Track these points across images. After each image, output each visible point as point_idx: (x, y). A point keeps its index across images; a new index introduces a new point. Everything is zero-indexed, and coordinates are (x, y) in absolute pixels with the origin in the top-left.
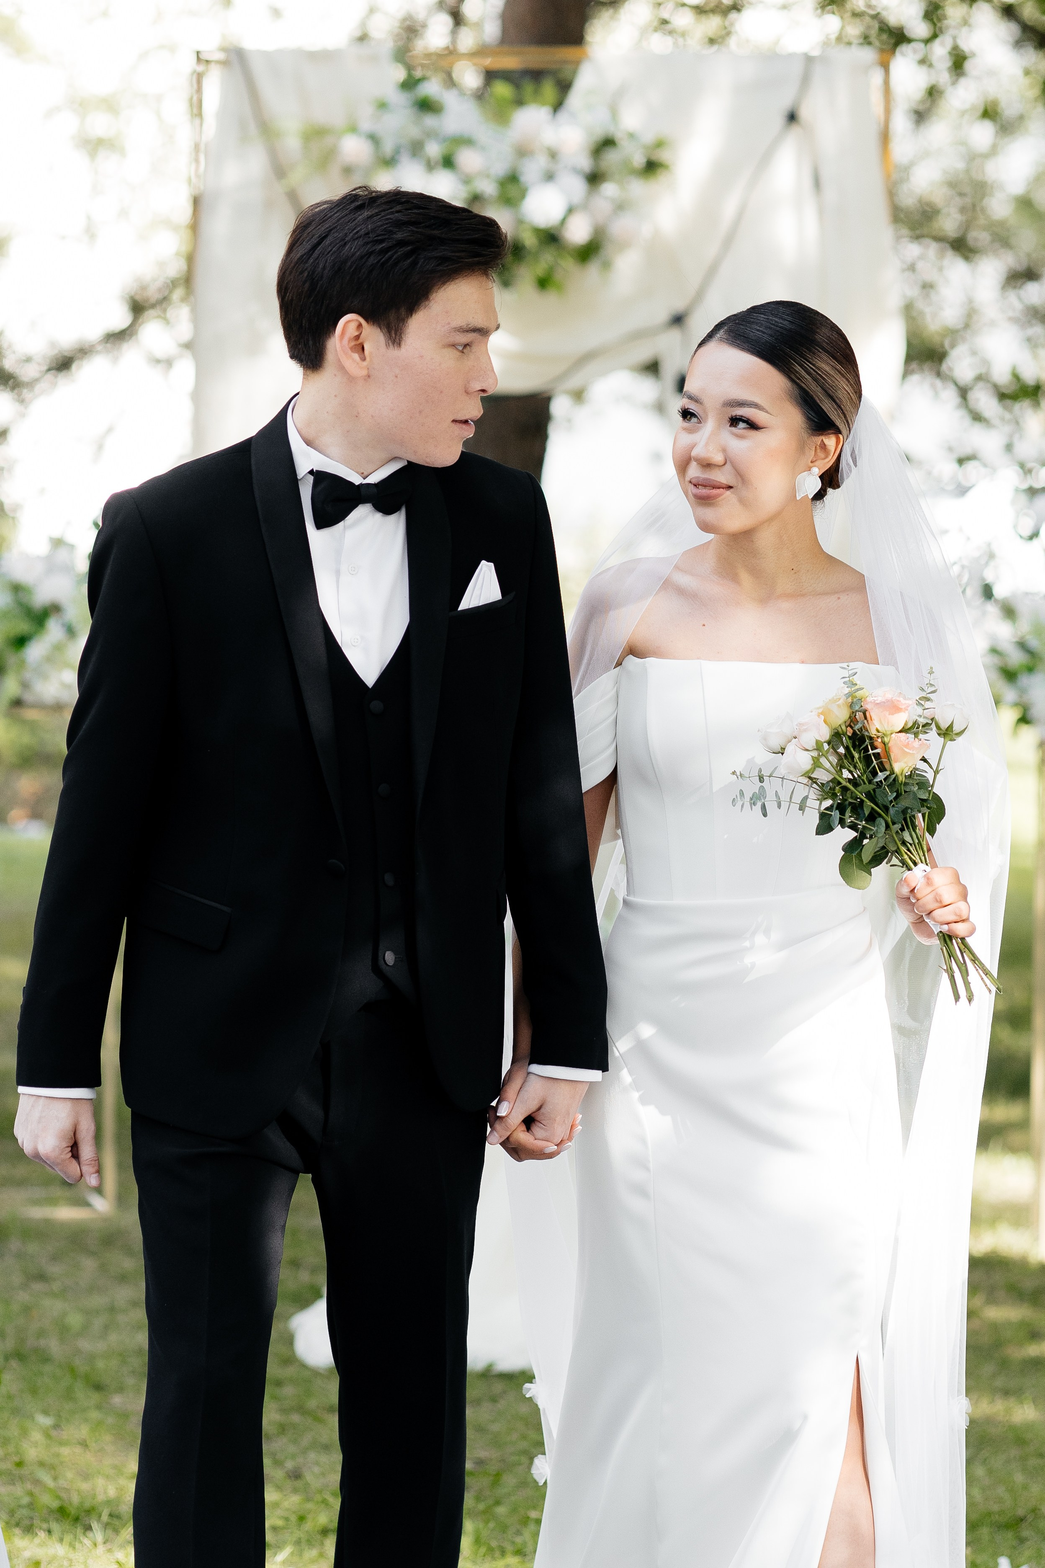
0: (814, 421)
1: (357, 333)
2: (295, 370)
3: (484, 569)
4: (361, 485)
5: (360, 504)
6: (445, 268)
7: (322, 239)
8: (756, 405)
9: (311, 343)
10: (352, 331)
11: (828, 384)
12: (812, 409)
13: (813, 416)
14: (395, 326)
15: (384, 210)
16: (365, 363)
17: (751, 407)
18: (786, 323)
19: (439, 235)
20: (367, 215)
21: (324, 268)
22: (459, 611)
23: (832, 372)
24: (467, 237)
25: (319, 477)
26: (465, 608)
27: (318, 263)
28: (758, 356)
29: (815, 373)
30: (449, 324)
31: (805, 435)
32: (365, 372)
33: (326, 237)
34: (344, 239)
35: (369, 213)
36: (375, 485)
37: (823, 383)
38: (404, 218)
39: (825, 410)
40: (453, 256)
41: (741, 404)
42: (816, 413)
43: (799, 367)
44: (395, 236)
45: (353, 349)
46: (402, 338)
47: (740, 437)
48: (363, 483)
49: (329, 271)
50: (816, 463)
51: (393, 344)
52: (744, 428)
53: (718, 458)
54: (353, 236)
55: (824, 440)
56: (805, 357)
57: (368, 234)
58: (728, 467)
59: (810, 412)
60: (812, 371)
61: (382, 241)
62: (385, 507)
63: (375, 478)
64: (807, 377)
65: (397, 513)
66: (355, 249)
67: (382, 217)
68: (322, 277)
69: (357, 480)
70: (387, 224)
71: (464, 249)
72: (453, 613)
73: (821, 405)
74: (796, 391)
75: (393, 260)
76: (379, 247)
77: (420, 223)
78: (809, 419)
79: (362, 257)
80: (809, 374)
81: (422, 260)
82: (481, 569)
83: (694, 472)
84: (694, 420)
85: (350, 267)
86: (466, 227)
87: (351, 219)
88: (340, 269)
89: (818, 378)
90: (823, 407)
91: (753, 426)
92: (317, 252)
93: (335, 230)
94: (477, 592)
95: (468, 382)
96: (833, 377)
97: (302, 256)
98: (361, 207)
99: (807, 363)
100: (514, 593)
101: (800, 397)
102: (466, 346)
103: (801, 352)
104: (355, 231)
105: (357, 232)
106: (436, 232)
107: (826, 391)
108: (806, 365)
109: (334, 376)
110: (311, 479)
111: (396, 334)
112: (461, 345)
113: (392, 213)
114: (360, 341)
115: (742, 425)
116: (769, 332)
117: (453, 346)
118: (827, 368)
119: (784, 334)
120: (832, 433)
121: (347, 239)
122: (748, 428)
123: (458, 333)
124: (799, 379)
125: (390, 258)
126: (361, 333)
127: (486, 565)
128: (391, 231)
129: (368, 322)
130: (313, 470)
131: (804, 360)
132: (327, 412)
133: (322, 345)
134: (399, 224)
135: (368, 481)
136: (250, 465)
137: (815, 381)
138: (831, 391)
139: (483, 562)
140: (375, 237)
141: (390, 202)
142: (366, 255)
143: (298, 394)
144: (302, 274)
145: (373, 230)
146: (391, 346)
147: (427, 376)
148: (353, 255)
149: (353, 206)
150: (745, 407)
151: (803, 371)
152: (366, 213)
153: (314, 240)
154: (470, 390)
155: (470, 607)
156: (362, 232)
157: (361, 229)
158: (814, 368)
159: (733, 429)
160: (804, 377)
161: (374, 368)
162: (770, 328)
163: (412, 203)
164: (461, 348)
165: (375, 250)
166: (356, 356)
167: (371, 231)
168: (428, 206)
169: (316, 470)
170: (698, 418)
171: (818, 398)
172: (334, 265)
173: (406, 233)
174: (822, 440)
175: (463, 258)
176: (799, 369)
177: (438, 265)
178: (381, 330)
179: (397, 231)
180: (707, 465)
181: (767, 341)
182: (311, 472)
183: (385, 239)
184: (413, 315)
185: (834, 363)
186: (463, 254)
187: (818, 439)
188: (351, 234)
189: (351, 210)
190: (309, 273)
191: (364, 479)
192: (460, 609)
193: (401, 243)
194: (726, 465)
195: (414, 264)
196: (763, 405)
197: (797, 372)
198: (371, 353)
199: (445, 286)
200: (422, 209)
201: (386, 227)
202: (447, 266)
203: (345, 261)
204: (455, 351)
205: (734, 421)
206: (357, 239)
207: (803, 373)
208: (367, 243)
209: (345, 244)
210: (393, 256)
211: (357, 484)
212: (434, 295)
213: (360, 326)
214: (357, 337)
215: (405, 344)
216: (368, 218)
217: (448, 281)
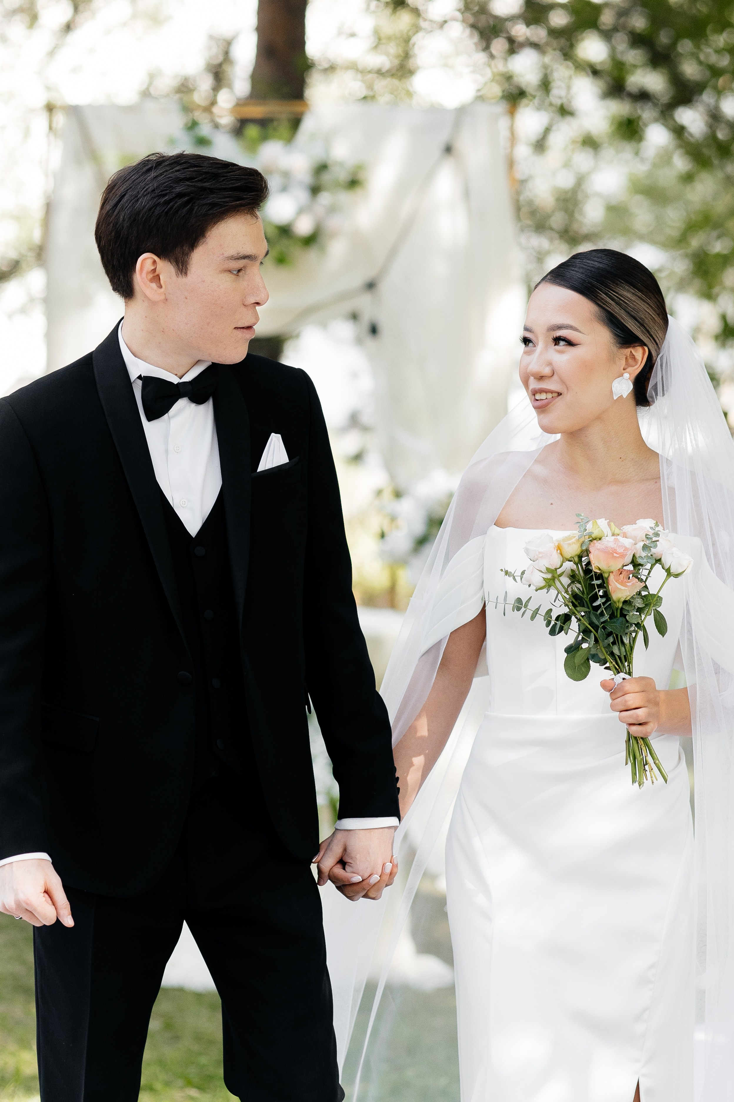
0: (620, 337)
1: (153, 268)
2: (117, 300)
3: (274, 439)
4: (179, 384)
5: (180, 398)
6: (214, 212)
7: (123, 196)
8: (571, 327)
9: (121, 277)
10: (149, 266)
11: (630, 307)
12: (618, 328)
13: (619, 332)
14: (181, 260)
15: (167, 171)
16: (162, 290)
17: (567, 329)
18: (596, 263)
19: (209, 187)
20: (153, 176)
21: (124, 220)
22: (258, 472)
23: (633, 298)
24: (231, 186)
25: (147, 381)
26: (263, 470)
27: (119, 216)
28: (572, 289)
29: (618, 299)
30: (223, 254)
31: (615, 349)
32: (162, 297)
33: (125, 195)
34: (137, 196)
35: (155, 174)
36: (189, 382)
37: (625, 306)
38: (182, 176)
39: (629, 327)
40: (221, 202)
41: (560, 327)
42: (620, 329)
43: (604, 295)
44: (174, 190)
45: (152, 280)
46: (187, 268)
47: (561, 352)
48: (180, 382)
49: (127, 222)
50: (628, 370)
51: (181, 274)
52: (564, 345)
53: (546, 371)
54: (143, 193)
55: (633, 351)
56: (609, 287)
57: (154, 190)
58: (555, 377)
59: (616, 329)
60: (615, 297)
61: (165, 195)
62: (198, 399)
63: (188, 378)
64: (611, 302)
65: (206, 402)
66: (145, 203)
67: (165, 176)
68: (123, 227)
69: (175, 380)
70: (168, 181)
71: (229, 195)
72: (254, 474)
73: (625, 323)
74: (604, 314)
75: (173, 209)
76: (163, 200)
77: (194, 178)
78: (616, 335)
79: (150, 209)
80: (613, 300)
81: (197, 208)
82: (272, 440)
83: (534, 384)
84: (531, 344)
85: (142, 217)
86: (231, 178)
87: (142, 180)
88: (135, 220)
89: (621, 303)
90: (627, 325)
91: (570, 343)
92: (119, 206)
93: (131, 189)
94: (270, 458)
95: (245, 298)
96: (635, 302)
97: (108, 212)
98: (150, 170)
99: (611, 292)
100: (298, 457)
101: (607, 319)
102: (239, 271)
103: (606, 284)
104: (145, 189)
105: (146, 190)
106: (206, 184)
107: (628, 313)
108: (610, 293)
109: (142, 302)
110: (140, 383)
111: (182, 266)
112: (235, 271)
113: (173, 172)
114: (157, 273)
115: (562, 343)
116: (581, 270)
117: (230, 271)
118: (629, 295)
119: (592, 271)
120: (638, 346)
121: (139, 196)
122: (566, 345)
123: (231, 261)
124: (604, 304)
125: (171, 208)
126: (156, 267)
127: (275, 436)
128: (171, 187)
129: (160, 259)
130: (141, 375)
131: (608, 290)
132: (142, 330)
133: (130, 278)
134: (179, 181)
135: (183, 380)
136: (94, 375)
137: (618, 305)
138: (634, 312)
139: (273, 434)
140: (160, 192)
141: (172, 164)
142: (154, 207)
143: (123, 318)
144: (109, 225)
145: (158, 187)
146: (180, 275)
147: (208, 296)
148: (144, 208)
149: (145, 169)
150: (563, 329)
151: (607, 298)
152: (153, 174)
153: (116, 199)
154: (246, 303)
155: (266, 469)
156: (150, 190)
157: (149, 187)
158: (617, 295)
159: (556, 346)
160: (609, 302)
161: (169, 293)
162: (582, 268)
163: (190, 163)
164: (235, 273)
165: (160, 202)
166: (154, 285)
167: (156, 188)
168: (201, 164)
169: (143, 376)
170: (533, 343)
171: (622, 318)
172: (130, 217)
173: (183, 187)
174: (631, 352)
175: (228, 203)
176: (604, 297)
177: (209, 210)
178: (171, 263)
179: (176, 186)
180: (541, 378)
181: (578, 278)
182: (140, 377)
183: (167, 193)
184: (195, 251)
185: (635, 291)
186: (228, 199)
187: (627, 351)
188: (142, 192)
189: (143, 173)
190: (114, 224)
191: (180, 379)
192: (258, 471)
193: (180, 195)
194: (554, 376)
195: (191, 210)
196: (576, 326)
197: (603, 299)
198: (165, 282)
199: (216, 226)
200: (196, 167)
201: (167, 184)
202: (216, 210)
203: (138, 213)
204: (230, 275)
205: (557, 340)
206: (146, 195)
207: (608, 300)
208: (154, 198)
209: (138, 200)
210: (174, 206)
211: (176, 383)
212: (209, 233)
213: (154, 262)
214: (154, 270)
215: (190, 273)
216: (154, 178)
217: (218, 221)
